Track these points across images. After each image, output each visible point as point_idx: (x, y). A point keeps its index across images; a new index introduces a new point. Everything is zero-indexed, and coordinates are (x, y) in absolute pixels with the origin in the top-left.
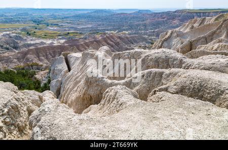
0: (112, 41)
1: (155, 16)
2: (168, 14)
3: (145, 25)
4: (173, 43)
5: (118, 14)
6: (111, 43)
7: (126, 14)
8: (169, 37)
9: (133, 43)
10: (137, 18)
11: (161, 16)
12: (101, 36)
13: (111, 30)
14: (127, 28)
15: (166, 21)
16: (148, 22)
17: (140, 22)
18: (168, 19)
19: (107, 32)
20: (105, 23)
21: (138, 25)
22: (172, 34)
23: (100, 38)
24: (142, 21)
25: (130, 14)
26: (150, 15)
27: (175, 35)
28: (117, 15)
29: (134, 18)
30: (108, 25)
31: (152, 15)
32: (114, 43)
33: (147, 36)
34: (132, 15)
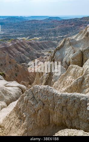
0: (23, 47)
1: (63, 23)
2: (76, 21)
3: (55, 32)
5: (30, 21)
6: (22, 49)
7: (37, 21)
9: (43, 49)
10: (47, 24)
11: (70, 22)
12: (12, 43)
13: (22, 36)
14: (38, 34)
15: (74, 27)
16: (57, 28)
17: (51, 29)
18: (76, 25)
19: (18, 38)
20: (16, 29)
21: (48, 32)
23: (11, 45)
24: (52, 27)
25: (41, 21)
26: (59, 21)
28: (28, 22)
29: (44, 24)
30: (20, 31)
31: (61, 21)
32: (25, 49)
33: (56, 42)
34: (43, 22)
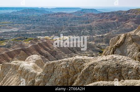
0: (46, 50)
1: (102, 17)
2: (119, 14)
3: (90, 28)
4: (128, 50)
5: (55, 14)
6: (45, 52)
7: (65, 13)
8: (122, 43)
9: (75, 52)
10: (79, 18)
11: (111, 17)
12: (31, 43)
13: (45, 35)
14: (66, 32)
15: (117, 22)
16: (94, 24)
17: (84, 25)
18: (120, 21)
19: (39, 37)
20: (36, 25)
21: (81, 29)
22: (125, 38)
23: (30, 46)
24: (86, 23)
25: (70, 14)
26: (96, 15)
27: (130, 39)
28: (52, 15)
29: (75, 18)
30: (41, 28)
31: (98, 15)
32: (50, 52)
33: (94, 43)
34: (73, 16)
